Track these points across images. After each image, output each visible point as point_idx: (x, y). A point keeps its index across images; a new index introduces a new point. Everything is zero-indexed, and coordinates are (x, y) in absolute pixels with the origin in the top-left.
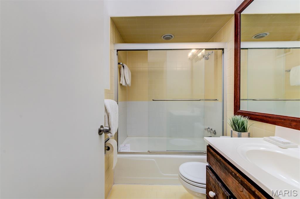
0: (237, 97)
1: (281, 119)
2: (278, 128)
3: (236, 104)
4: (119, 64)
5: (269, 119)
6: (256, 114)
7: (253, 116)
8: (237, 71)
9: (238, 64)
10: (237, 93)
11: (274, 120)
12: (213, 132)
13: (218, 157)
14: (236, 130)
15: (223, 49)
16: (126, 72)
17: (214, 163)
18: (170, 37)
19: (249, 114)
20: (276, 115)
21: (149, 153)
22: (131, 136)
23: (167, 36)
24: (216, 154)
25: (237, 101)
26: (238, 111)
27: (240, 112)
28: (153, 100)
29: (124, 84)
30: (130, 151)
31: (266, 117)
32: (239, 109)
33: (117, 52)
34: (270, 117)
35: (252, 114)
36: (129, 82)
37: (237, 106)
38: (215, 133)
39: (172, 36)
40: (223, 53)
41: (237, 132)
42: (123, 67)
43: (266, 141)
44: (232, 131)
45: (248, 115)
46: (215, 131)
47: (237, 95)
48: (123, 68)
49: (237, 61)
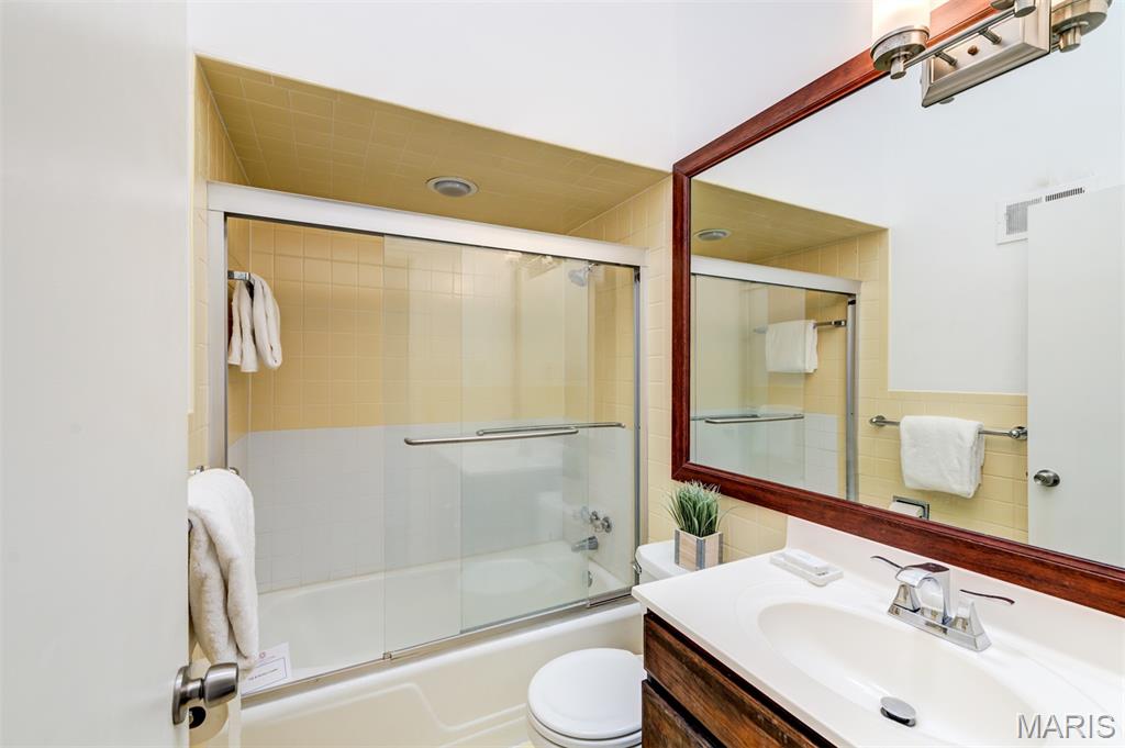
0: (682, 422)
1: (801, 500)
2: (793, 522)
3: (678, 444)
4: (230, 275)
5: (772, 498)
6: (738, 479)
7: (728, 485)
8: (682, 348)
9: (682, 325)
10: (682, 411)
11: (785, 501)
12: (603, 525)
13: (696, 660)
14: (690, 529)
15: (637, 268)
16: (264, 314)
17: (678, 677)
18: (463, 188)
19: (719, 478)
20: (789, 488)
21: (390, 660)
22: (272, 591)
23: (449, 185)
24: (688, 650)
25: (682, 434)
26: (685, 465)
27: (692, 467)
28: (408, 443)
29: (250, 365)
30: (290, 679)
31: (762, 489)
32: (688, 459)
33: (225, 219)
34: (773, 493)
35: (726, 480)
36: (274, 359)
37: (681, 450)
38: (609, 526)
39: (468, 187)
40: (638, 277)
41: (695, 537)
42: (251, 287)
43: (777, 565)
44: (677, 533)
45: (716, 481)
46: (606, 520)
47: (681, 416)
48: (245, 292)
49: (682, 315)
